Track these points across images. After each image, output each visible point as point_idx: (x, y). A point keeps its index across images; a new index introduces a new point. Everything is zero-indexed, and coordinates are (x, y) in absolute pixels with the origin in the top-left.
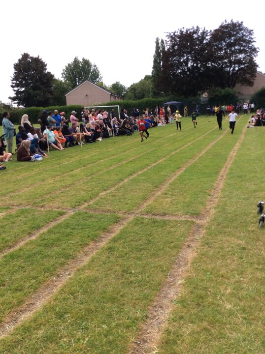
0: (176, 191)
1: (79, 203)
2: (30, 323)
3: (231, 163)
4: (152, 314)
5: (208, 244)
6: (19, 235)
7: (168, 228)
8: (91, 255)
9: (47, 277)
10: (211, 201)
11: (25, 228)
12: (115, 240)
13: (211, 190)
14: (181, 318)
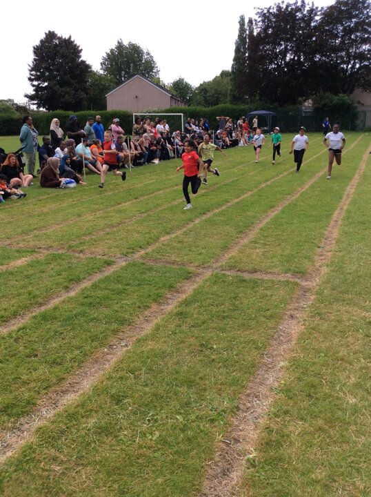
0: (270, 239)
1: (132, 250)
2: (76, 408)
3: (348, 202)
4: (244, 404)
5: (319, 314)
6: (51, 289)
7: (261, 290)
8: (155, 321)
9: (96, 348)
10: (321, 256)
11: (60, 279)
12: (187, 303)
13: (320, 240)
14: (286, 412)
